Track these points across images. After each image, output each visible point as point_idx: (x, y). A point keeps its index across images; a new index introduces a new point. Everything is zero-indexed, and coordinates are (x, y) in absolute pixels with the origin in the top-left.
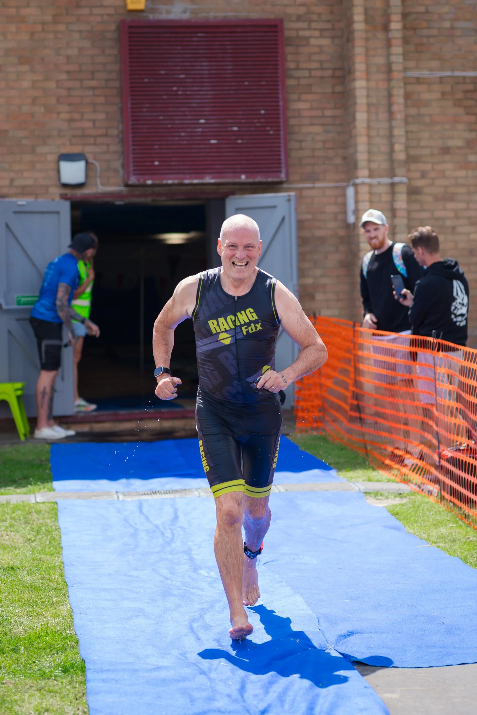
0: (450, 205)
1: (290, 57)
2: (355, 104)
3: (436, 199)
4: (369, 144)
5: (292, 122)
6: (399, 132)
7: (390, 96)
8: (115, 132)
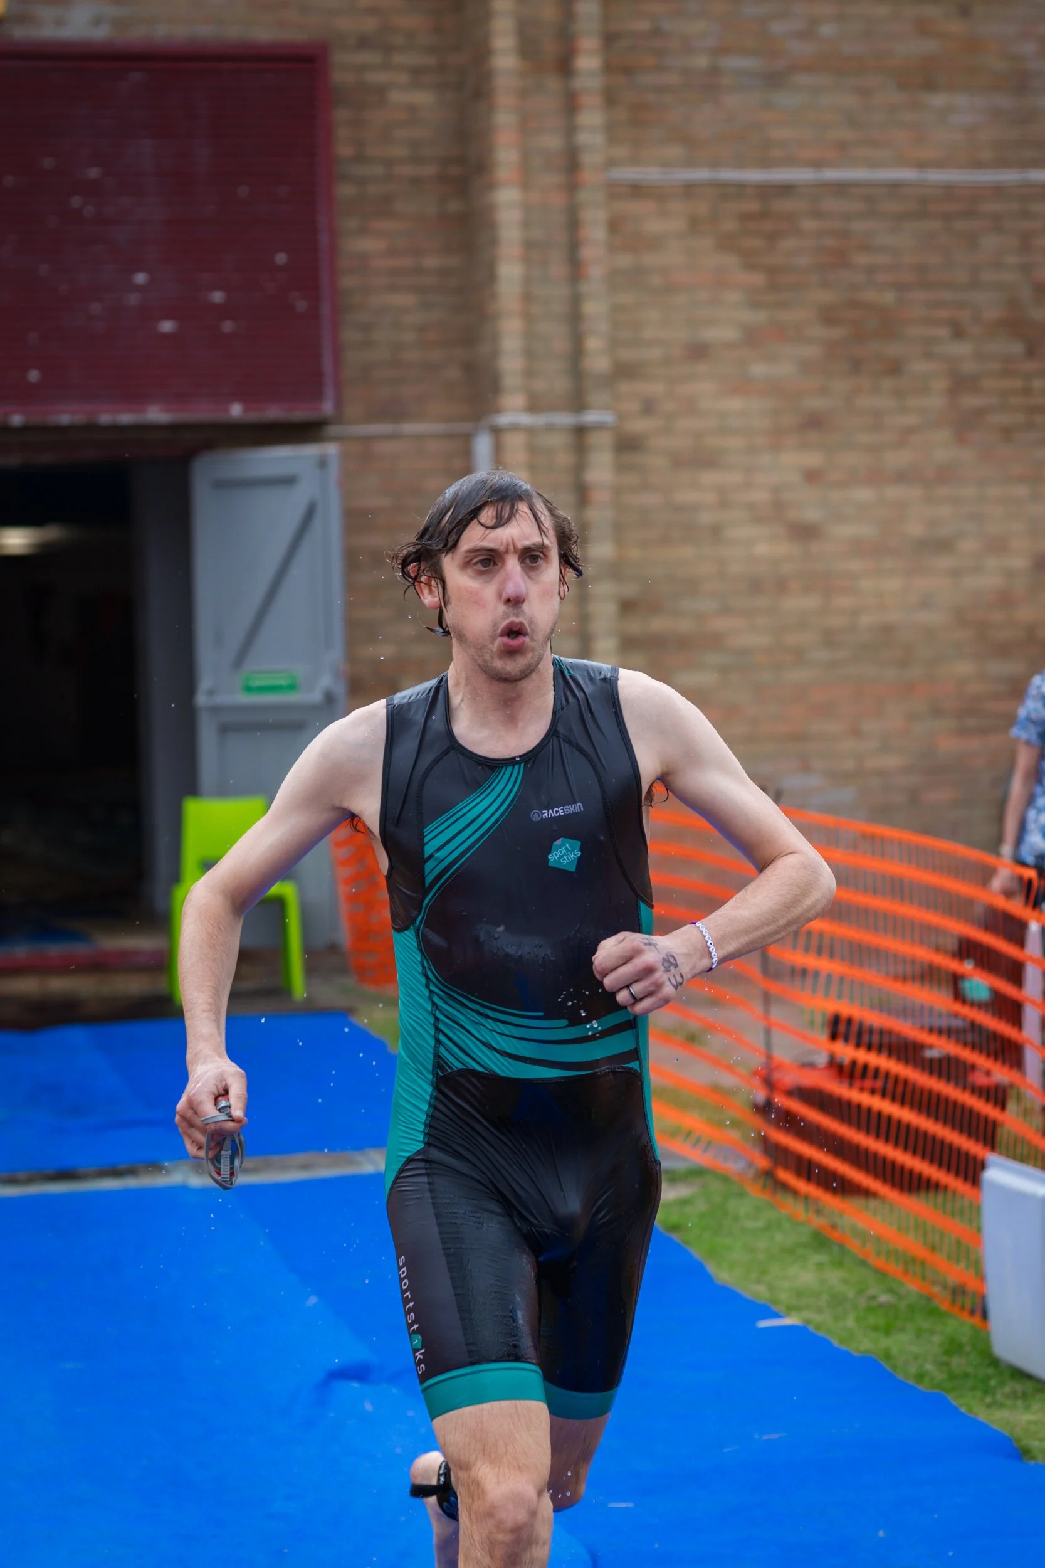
0: (709, 477)
1: (342, 133)
2: (494, 242)
3: (678, 462)
4: (529, 334)
5: (347, 282)
6: (595, 308)
7: (573, 223)
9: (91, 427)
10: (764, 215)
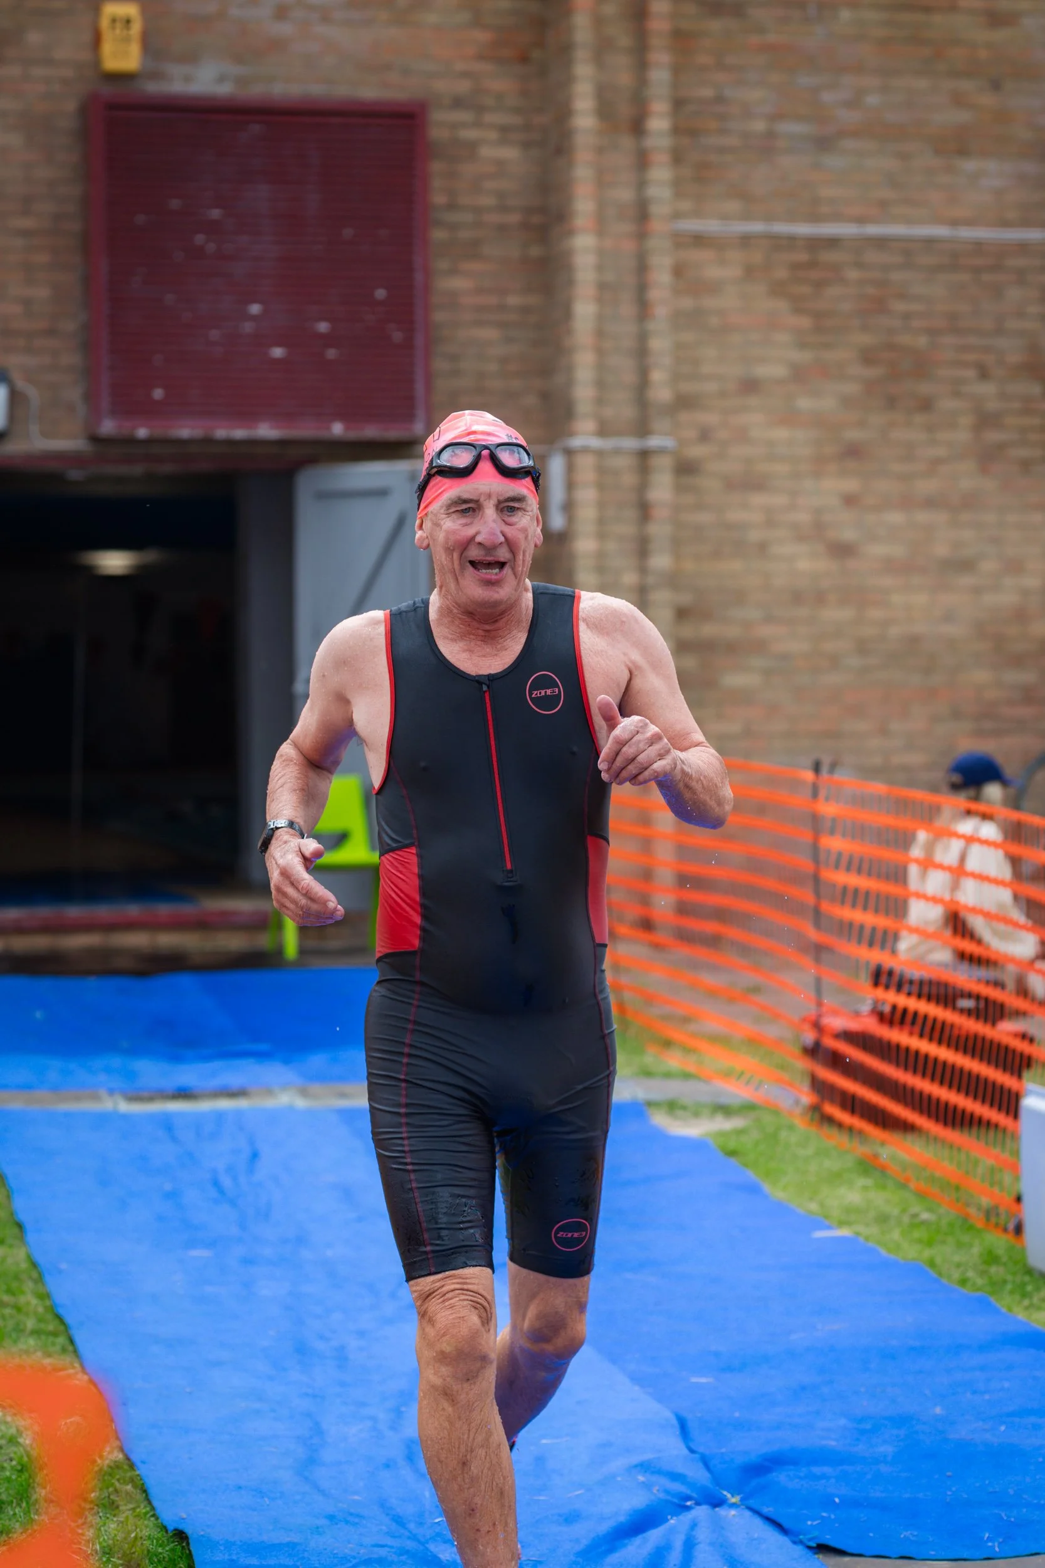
0: (758, 499)
1: (437, 183)
2: (570, 283)
3: (729, 485)
4: (601, 367)
5: (439, 316)
6: (660, 344)
7: (642, 268)
8: (70, 326)
9: (208, 441)
10: (812, 265)
